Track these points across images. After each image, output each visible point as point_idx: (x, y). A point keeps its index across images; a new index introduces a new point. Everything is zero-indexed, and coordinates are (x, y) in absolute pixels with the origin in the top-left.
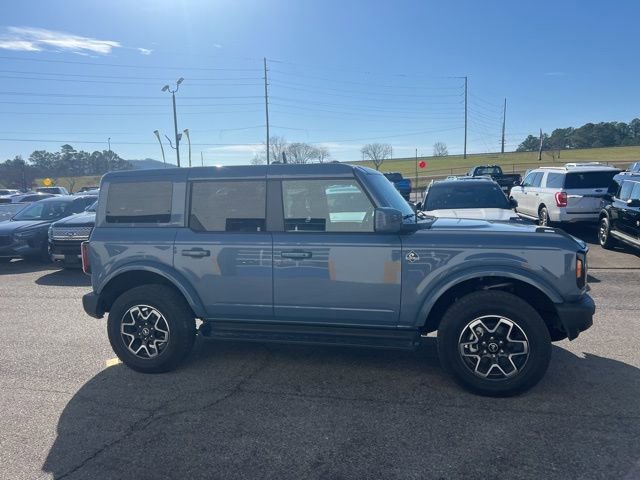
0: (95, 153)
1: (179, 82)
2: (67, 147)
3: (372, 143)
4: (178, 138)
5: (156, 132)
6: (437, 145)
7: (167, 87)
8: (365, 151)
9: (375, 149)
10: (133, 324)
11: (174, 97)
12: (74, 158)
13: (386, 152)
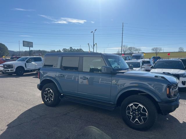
0: (77, 49)
1: (95, 30)
2: (71, 48)
3: (155, 47)
4: (94, 45)
5: (88, 44)
6: (180, 48)
7: (92, 32)
8: (153, 50)
9: (156, 49)
10: (46, 93)
11: (94, 34)
12: (72, 50)
13: (160, 50)
